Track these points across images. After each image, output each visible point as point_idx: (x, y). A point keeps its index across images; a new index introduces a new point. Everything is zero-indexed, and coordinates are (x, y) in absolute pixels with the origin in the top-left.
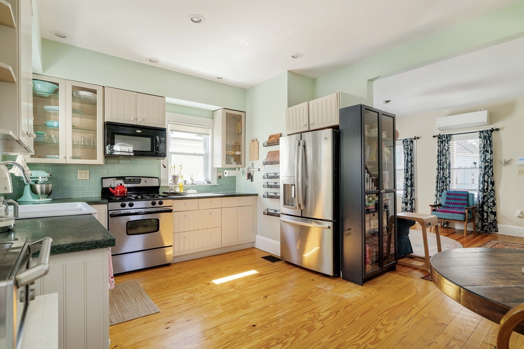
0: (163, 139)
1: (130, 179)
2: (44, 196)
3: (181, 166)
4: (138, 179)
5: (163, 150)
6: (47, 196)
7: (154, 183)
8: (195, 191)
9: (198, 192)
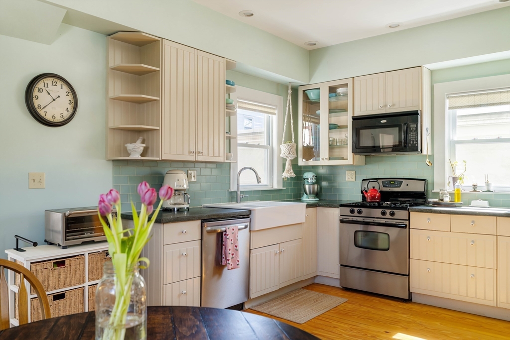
0: (413, 126)
1: (390, 182)
2: (312, 196)
3: (464, 161)
4: (398, 181)
5: (413, 141)
6: (314, 196)
7: (418, 187)
8: (486, 203)
9: (491, 205)
